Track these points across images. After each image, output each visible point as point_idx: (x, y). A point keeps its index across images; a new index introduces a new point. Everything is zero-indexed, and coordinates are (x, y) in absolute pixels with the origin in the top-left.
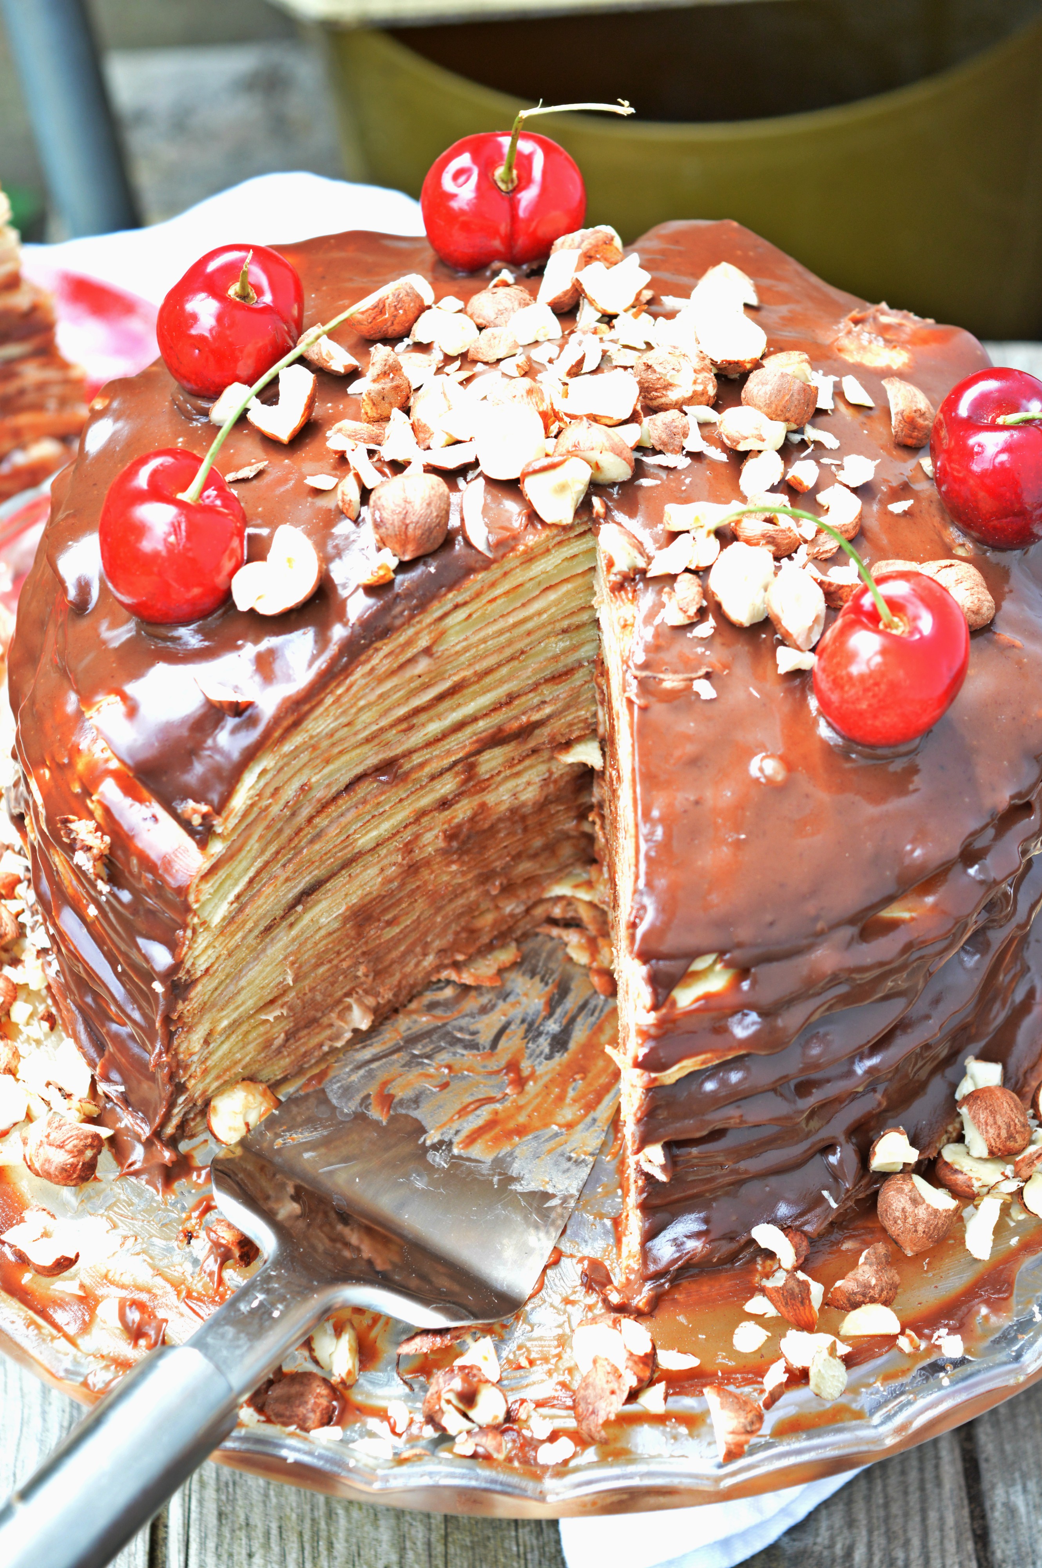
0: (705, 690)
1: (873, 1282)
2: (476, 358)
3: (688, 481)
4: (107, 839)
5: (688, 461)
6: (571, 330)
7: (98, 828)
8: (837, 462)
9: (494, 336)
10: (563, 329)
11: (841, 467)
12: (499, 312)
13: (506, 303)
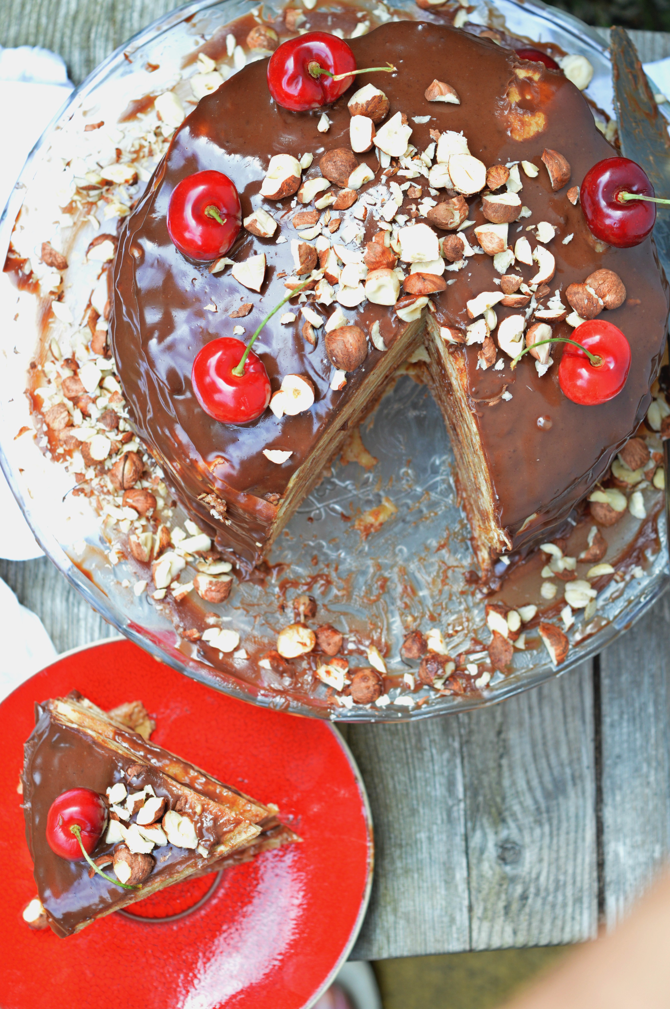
0: (507, 396)
1: (598, 552)
2: (337, 208)
3: (470, 275)
4: (224, 501)
5: (466, 262)
6: (378, 170)
7: (218, 497)
8: (534, 227)
9: (345, 196)
10: (374, 172)
11: (536, 229)
12: (341, 174)
13: (343, 168)
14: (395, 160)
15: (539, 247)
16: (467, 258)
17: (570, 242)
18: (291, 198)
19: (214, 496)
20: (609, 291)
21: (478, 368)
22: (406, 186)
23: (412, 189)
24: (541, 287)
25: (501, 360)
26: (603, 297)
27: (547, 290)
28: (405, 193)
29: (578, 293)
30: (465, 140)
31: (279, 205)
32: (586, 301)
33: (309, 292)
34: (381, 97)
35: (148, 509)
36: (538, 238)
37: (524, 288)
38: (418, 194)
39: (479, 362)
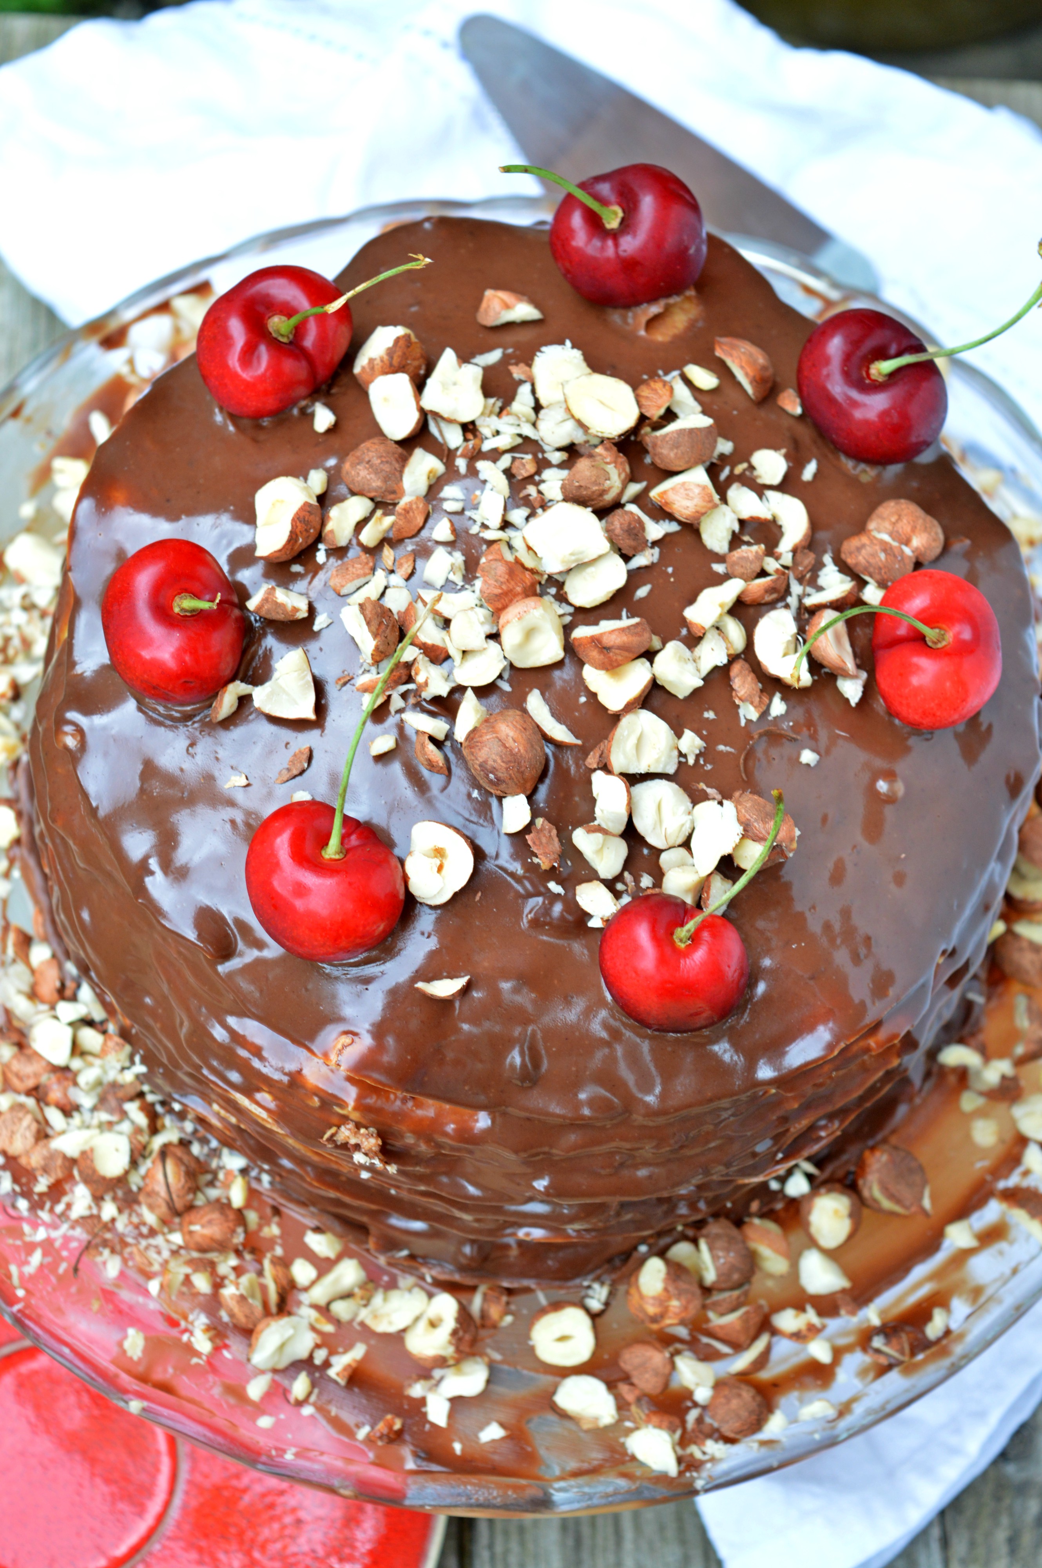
0: (809, 757)
2: (400, 537)
3: (670, 570)
4: (372, 1130)
5: (656, 550)
6: (446, 455)
7: (358, 1126)
8: (745, 465)
9: (407, 511)
10: (441, 460)
11: (752, 468)
12: (386, 479)
13: (387, 468)
14: (469, 428)
15: (769, 494)
16: (655, 544)
17: (816, 476)
18: (312, 549)
19: (351, 1126)
20: (914, 529)
21: (743, 723)
22: (505, 461)
23: (517, 463)
24: (798, 555)
25: (777, 699)
26: (907, 542)
27: (809, 559)
28: (508, 473)
29: (863, 546)
30: (577, 354)
31: (297, 568)
32: (882, 556)
33: (403, 688)
34: (407, 337)
35: (233, 1231)
36: (760, 481)
37: (771, 565)
38: (531, 468)
39: (741, 712)
